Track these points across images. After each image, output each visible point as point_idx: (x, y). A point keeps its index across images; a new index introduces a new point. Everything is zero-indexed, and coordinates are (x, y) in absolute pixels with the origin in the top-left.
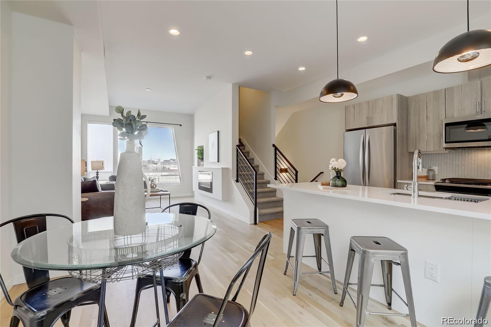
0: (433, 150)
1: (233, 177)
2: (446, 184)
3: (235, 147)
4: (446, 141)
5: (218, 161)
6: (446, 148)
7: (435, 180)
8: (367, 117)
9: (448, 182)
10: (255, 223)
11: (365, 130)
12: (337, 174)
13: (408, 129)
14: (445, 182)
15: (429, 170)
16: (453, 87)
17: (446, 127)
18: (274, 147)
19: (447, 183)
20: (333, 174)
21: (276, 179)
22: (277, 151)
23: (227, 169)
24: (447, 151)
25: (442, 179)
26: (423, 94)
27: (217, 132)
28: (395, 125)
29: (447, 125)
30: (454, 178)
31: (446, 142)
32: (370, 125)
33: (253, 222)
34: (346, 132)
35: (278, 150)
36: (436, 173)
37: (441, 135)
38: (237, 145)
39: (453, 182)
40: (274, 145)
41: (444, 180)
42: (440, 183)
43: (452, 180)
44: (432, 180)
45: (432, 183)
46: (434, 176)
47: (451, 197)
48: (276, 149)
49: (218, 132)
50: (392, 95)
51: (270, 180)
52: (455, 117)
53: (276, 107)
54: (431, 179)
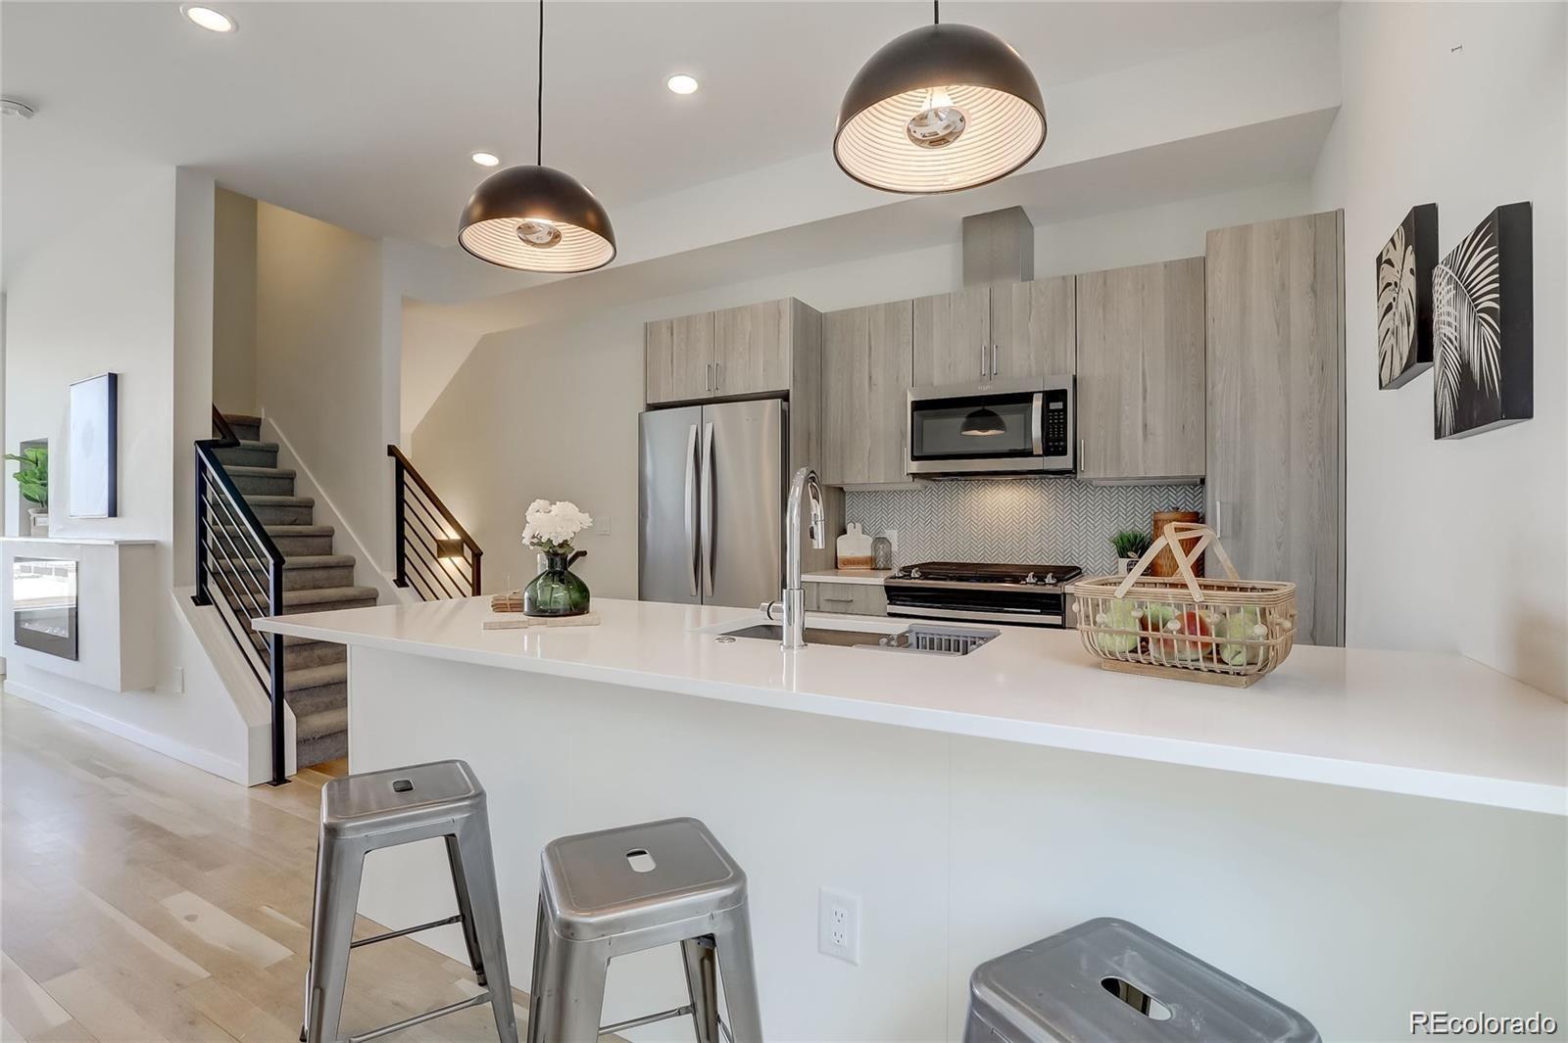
0: (882, 481)
1: (178, 582)
2: (913, 581)
3: (191, 452)
4: (915, 454)
5: (113, 512)
6: (915, 475)
7: (890, 569)
8: (709, 366)
9: (917, 576)
10: (279, 778)
11: (700, 407)
12: (552, 564)
13: (822, 412)
14: (910, 576)
15: (880, 540)
16: (932, 297)
17: (915, 413)
18: (393, 459)
19: (915, 578)
20: (541, 563)
21: (401, 582)
22: (405, 472)
23: (153, 545)
24: (918, 484)
25: (904, 568)
26: (861, 309)
27: (105, 381)
28: (785, 396)
29: (918, 406)
30: (934, 563)
31: (914, 458)
32: (719, 394)
33: (267, 774)
34: (647, 411)
35: (408, 472)
36: (895, 548)
37: (903, 435)
38: (200, 443)
39: (930, 574)
40: (392, 451)
41: (907, 571)
42: (897, 580)
43: (928, 570)
44: (883, 569)
45: (880, 580)
46: (889, 556)
47: (907, 632)
48: (402, 466)
49: (113, 379)
50: (779, 301)
51: (375, 586)
52: (935, 384)
53: (407, 302)
54: (882, 566)
